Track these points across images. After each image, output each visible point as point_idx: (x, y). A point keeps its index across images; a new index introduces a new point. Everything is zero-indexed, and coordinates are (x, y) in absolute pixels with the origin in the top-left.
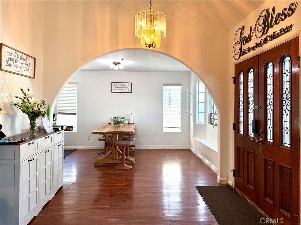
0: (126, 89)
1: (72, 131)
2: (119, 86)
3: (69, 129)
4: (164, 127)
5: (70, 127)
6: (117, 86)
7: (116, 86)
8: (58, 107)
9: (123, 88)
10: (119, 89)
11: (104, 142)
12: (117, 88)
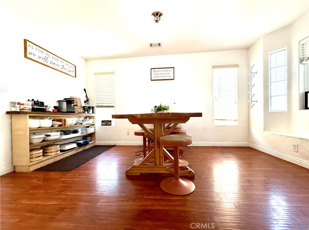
0: (168, 75)
1: (111, 125)
2: (159, 73)
3: (108, 123)
4: (215, 120)
5: (108, 121)
6: (157, 72)
7: (155, 72)
8: (96, 100)
9: (164, 75)
10: (159, 76)
11: (143, 136)
12: (157, 75)
